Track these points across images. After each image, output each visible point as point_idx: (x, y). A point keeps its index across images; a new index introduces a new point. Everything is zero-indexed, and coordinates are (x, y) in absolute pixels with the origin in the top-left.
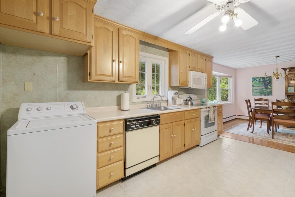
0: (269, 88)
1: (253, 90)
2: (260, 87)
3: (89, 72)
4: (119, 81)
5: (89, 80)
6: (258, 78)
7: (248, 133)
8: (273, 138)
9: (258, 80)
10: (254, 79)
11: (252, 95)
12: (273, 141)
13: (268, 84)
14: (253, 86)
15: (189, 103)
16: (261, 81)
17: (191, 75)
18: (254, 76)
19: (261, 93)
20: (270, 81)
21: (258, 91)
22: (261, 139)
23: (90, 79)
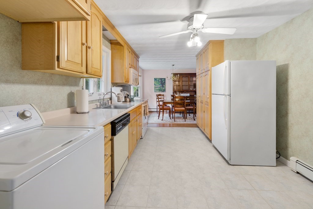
0: (164, 87)
1: (155, 88)
2: (159, 86)
3: (56, 55)
4: (87, 73)
5: (57, 69)
6: (158, 78)
7: (160, 121)
8: (175, 121)
9: (158, 80)
10: (155, 79)
11: (155, 92)
12: (176, 123)
13: (164, 84)
14: (155, 84)
15: (128, 100)
16: (160, 81)
17: (132, 72)
18: (156, 77)
19: (160, 90)
20: (165, 82)
21: (158, 88)
22: (169, 123)
23: (58, 67)
